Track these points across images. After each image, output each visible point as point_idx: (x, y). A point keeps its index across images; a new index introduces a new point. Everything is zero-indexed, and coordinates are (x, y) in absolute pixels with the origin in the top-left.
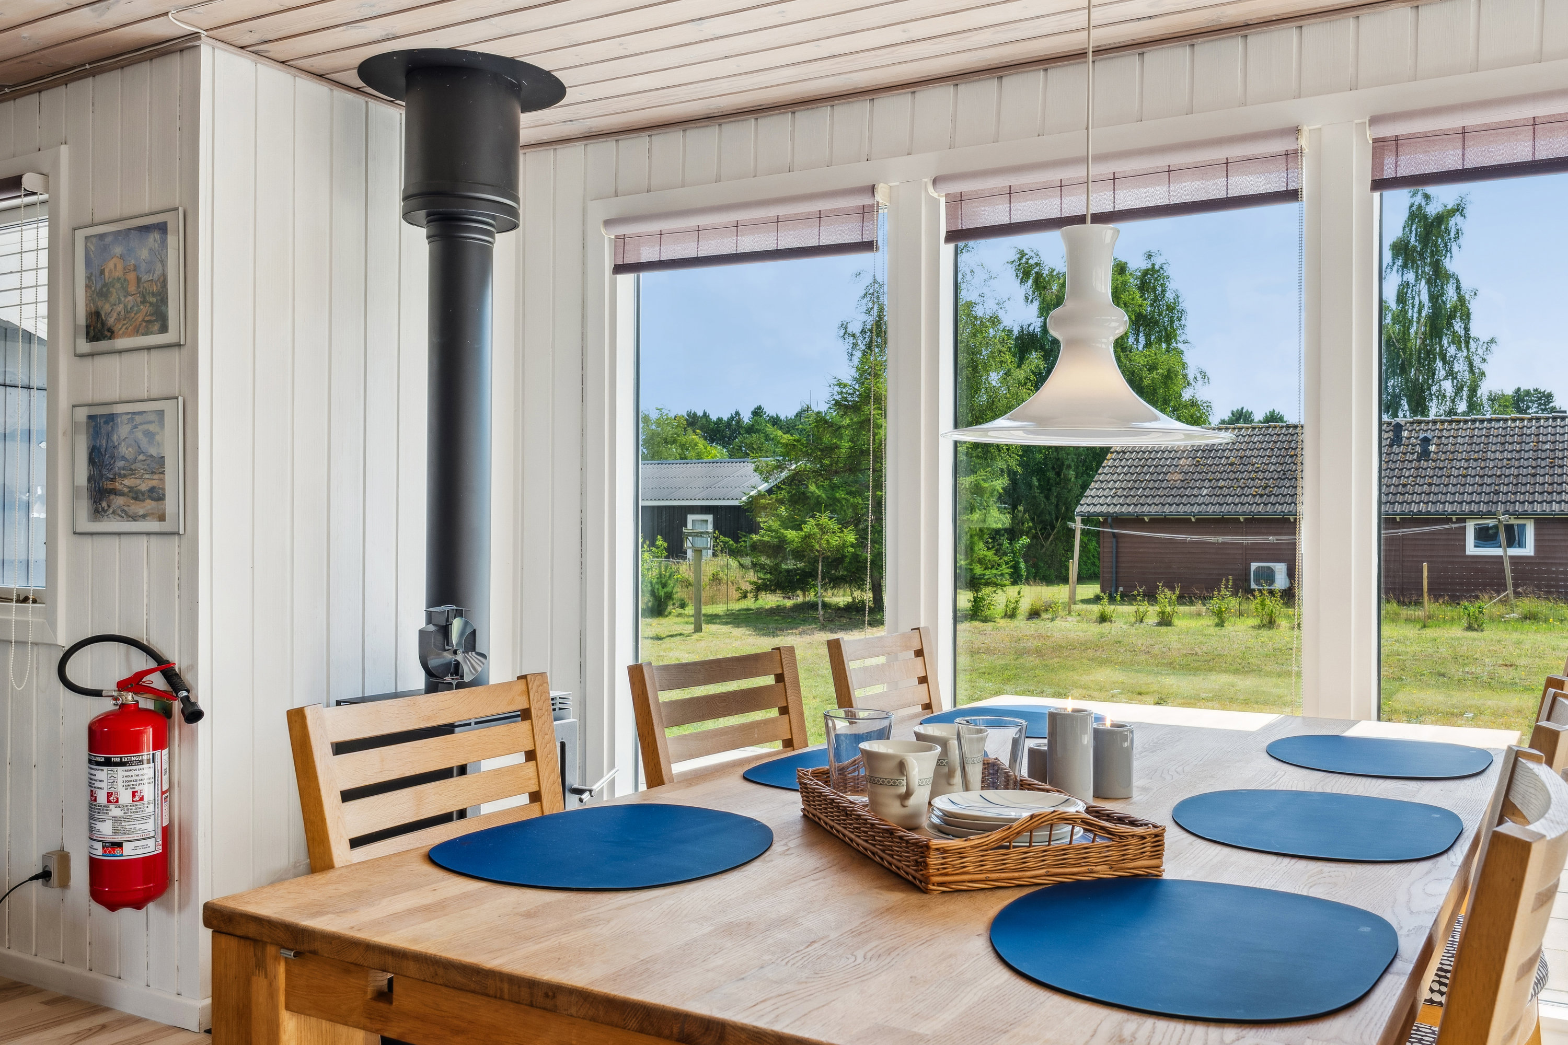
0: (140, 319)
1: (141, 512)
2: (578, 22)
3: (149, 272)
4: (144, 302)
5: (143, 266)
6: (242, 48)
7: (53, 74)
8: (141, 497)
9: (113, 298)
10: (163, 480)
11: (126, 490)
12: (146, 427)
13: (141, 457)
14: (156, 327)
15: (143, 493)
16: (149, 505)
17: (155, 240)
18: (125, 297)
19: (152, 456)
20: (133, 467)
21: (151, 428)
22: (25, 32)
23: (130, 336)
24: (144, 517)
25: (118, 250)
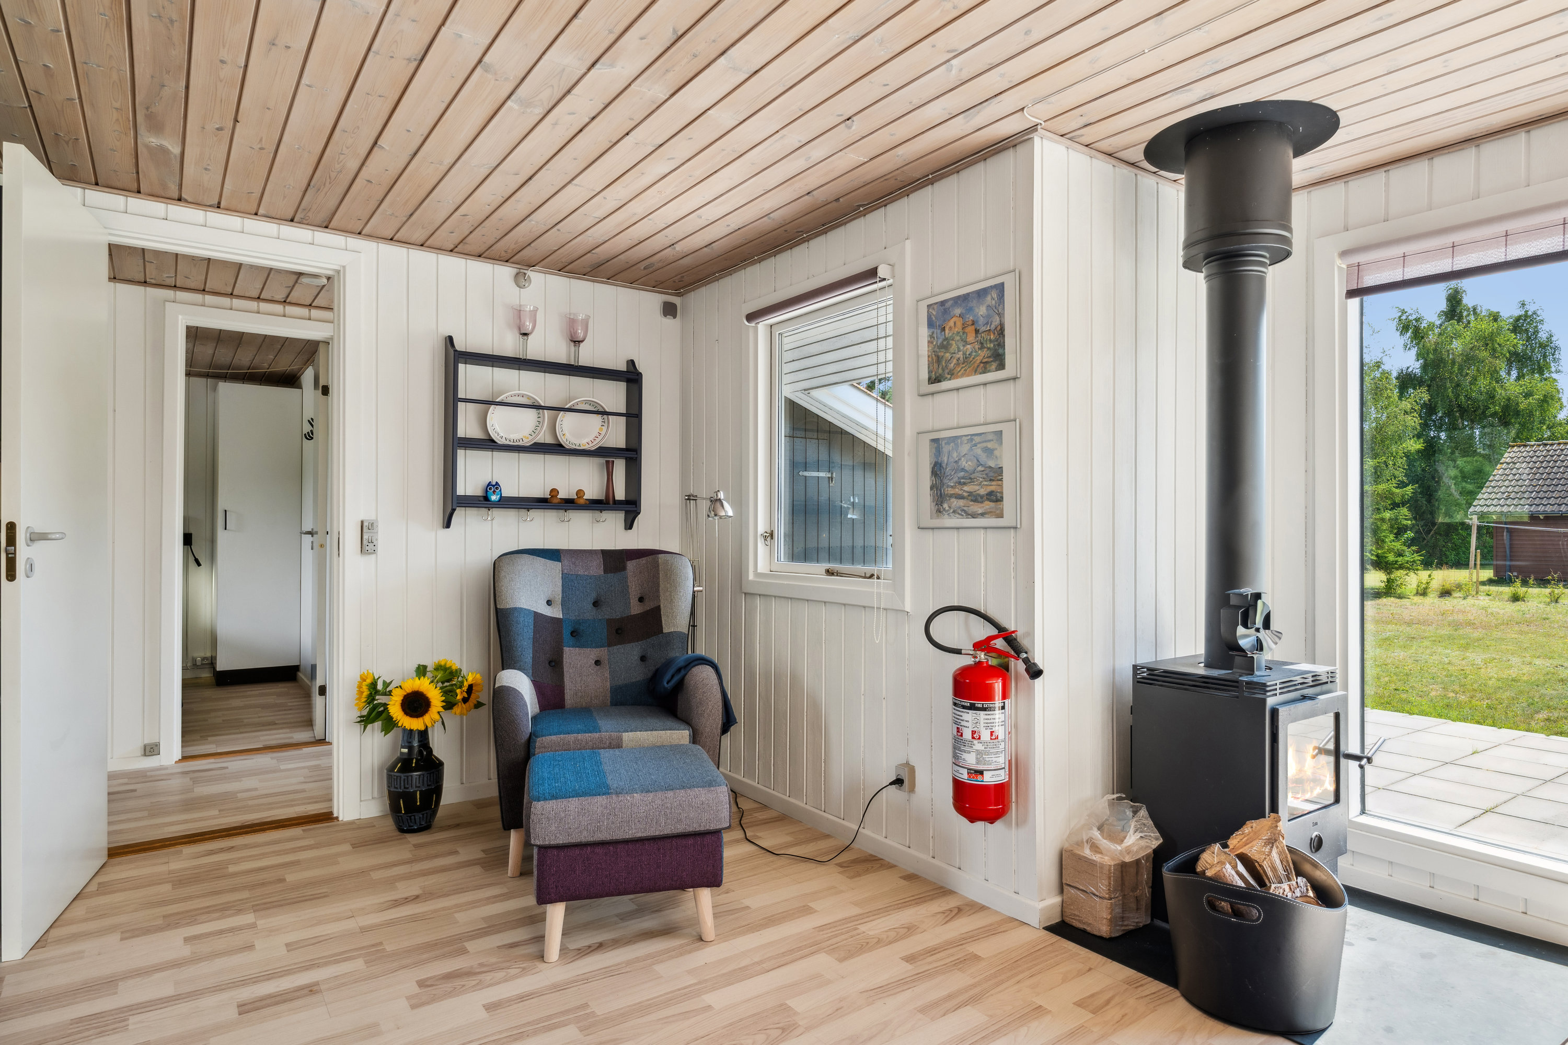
0: (978, 362)
1: (980, 511)
2: (1420, 40)
3: (987, 324)
4: (982, 347)
5: (981, 321)
6: (1062, 136)
7: (900, 189)
8: (979, 499)
9: (954, 347)
10: (1001, 486)
11: (965, 494)
12: (985, 445)
13: (980, 468)
14: (994, 366)
15: (982, 497)
16: (988, 505)
17: (993, 299)
18: (964, 346)
19: (990, 467)
20: (972, 476)
21: (990, 445)
22: (900, 151)
23: (968, 376)
24: (983, 515)
25: (958, 311)
